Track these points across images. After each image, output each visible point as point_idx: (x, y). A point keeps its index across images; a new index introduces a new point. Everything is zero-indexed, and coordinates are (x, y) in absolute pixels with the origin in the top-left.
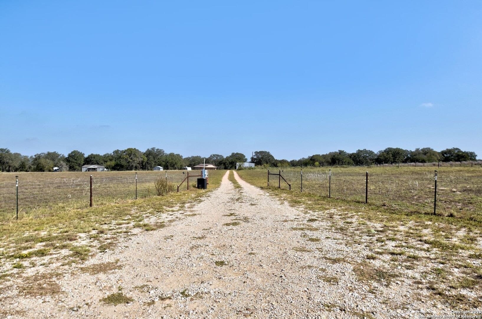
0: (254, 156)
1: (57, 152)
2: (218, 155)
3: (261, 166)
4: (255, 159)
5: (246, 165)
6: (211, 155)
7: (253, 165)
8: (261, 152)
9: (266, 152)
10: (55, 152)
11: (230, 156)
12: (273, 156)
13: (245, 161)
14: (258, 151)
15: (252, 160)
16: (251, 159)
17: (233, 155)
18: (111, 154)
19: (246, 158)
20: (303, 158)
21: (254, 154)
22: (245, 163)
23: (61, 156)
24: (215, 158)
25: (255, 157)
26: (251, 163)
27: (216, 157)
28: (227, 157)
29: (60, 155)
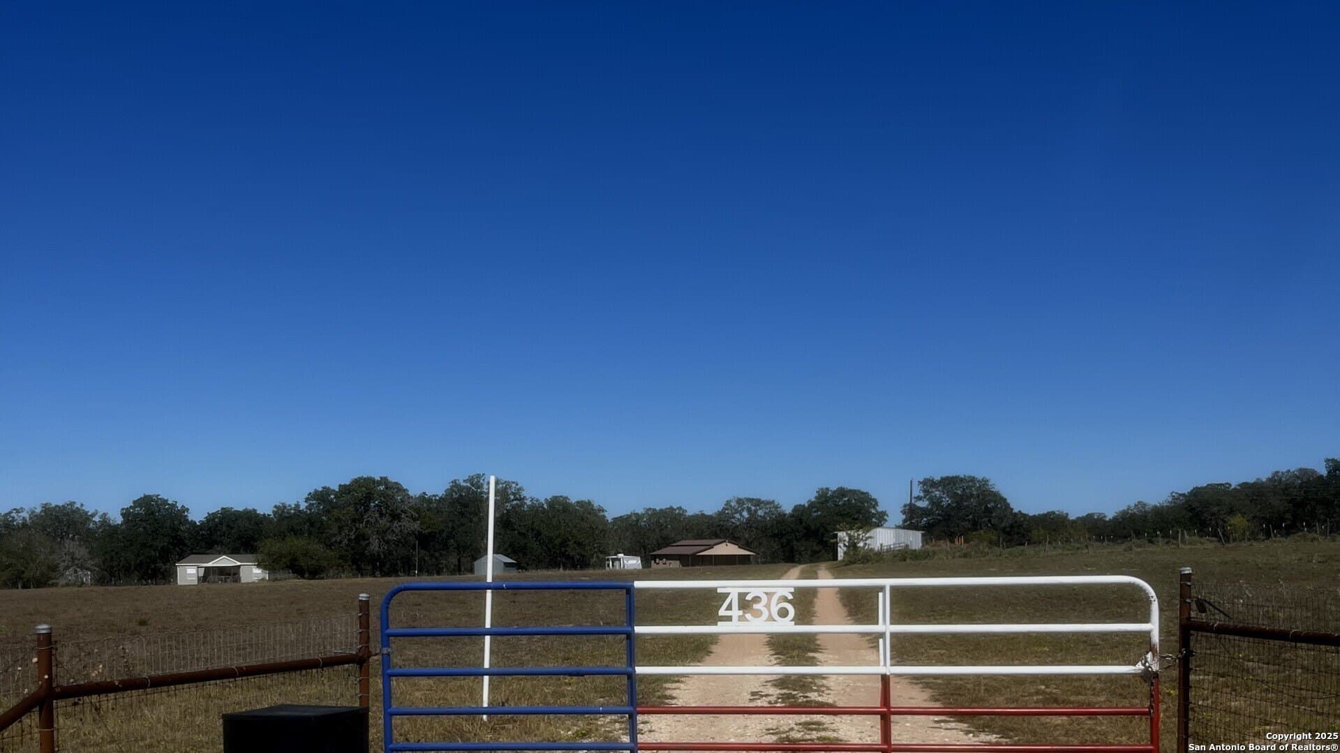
0: (919, 498)
1: (78, 505)
2: (758, 503)
3: (952, 542)
4: (925, 512)
5: (883, 538)
6: (728, 503)
7: (914, 540)
8: (949, 483)
9: (973, 479)
10: (72, 504)
11: (812, 505)
12: (1005, 496)
13: (879, 520)
14: (937, 478)
15: (911, 518)
16: (904, 512)
17: (824, 498)
18: (297, 506)
19: (880, 509)
20: (1141, 504)
21: (917, 491)
22: (879, 530)
23: (97, 519)
24: (745, 514)
25: (923, 504)
26: (902, 532)
27: (749, 510)
28: (797, 508)
29: (93, 515)
